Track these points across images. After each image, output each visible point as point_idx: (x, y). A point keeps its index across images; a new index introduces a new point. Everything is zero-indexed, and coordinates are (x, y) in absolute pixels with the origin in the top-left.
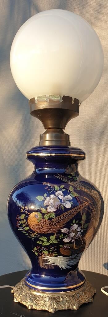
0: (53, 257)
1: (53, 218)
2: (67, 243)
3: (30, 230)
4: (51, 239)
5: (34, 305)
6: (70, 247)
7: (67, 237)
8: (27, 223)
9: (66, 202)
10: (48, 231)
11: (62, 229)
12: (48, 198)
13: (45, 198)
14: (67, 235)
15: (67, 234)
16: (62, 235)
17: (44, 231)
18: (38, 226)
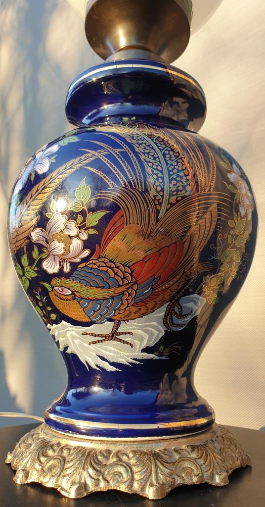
6: (70, 292)
7: (48, 256)
9: (43, 161)
11: (32, 234)
14: (45, 250)
15: (44, 247)
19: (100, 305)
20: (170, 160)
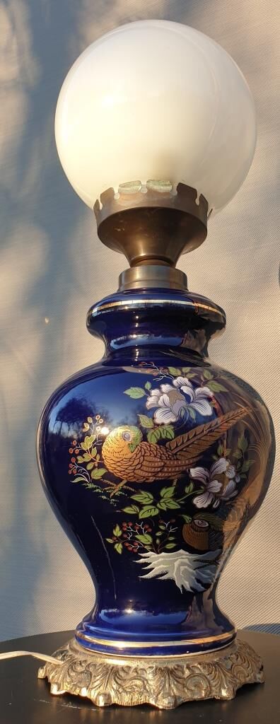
0: (163, 554)
1: (171, 440)
2: (202, 510)
3: (108, 475)
4: (163, 498)
5: (113, 694)
6: (207, 525)
7: (204, 492)
8: (101, 459)
9: (201, 401)
10: (155, 474)
11: (192, 470)
12: (155, 392)
13: (148, 393)
14: (202, 487)
15: (203, 484)
16: (192, 485)
17: (147, 474)
18: (130, 463)
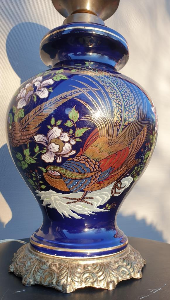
0: (43, 192)
1: (23, 118)
2: (50, 164)
4: (26, 156)
6: (59, 174)
7: (47, 152)
9: (42, 89)
10: (19, 141)
11: (35, 137)
12: (22, 90)
14: (45, 148)
15: (44, 146)
16: (37, 147)
19: (78, 182)
20: (125, 98)
